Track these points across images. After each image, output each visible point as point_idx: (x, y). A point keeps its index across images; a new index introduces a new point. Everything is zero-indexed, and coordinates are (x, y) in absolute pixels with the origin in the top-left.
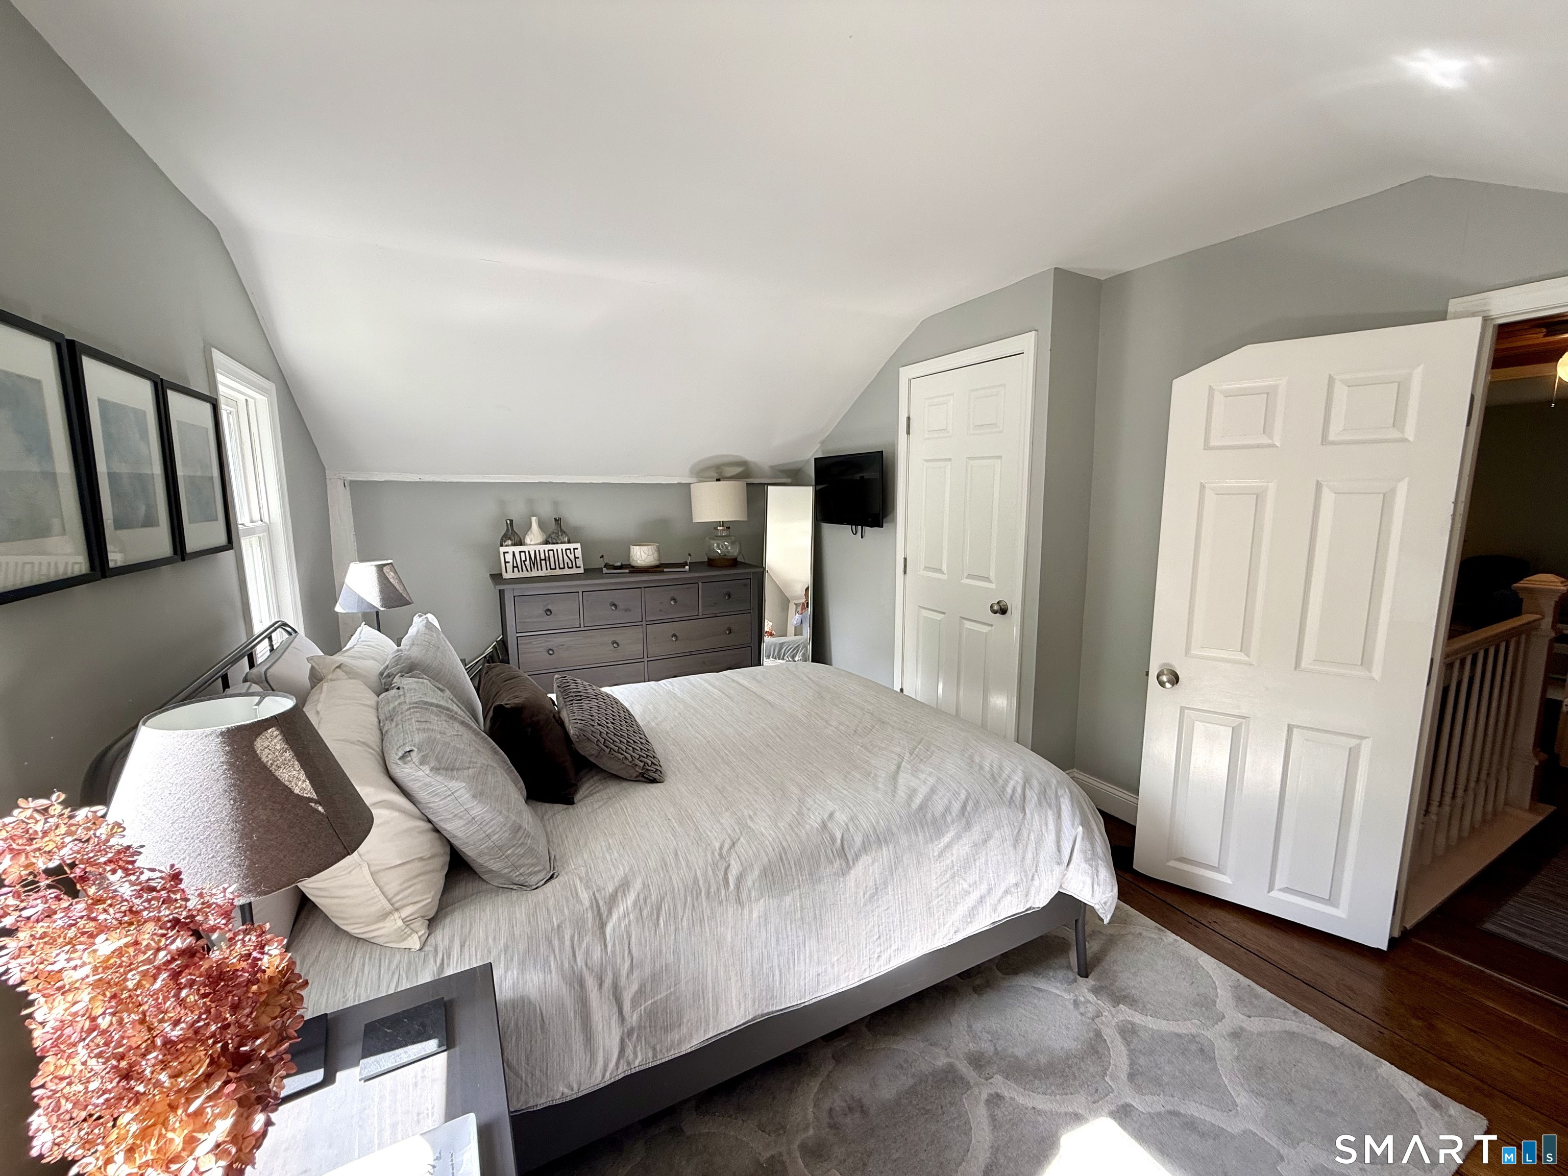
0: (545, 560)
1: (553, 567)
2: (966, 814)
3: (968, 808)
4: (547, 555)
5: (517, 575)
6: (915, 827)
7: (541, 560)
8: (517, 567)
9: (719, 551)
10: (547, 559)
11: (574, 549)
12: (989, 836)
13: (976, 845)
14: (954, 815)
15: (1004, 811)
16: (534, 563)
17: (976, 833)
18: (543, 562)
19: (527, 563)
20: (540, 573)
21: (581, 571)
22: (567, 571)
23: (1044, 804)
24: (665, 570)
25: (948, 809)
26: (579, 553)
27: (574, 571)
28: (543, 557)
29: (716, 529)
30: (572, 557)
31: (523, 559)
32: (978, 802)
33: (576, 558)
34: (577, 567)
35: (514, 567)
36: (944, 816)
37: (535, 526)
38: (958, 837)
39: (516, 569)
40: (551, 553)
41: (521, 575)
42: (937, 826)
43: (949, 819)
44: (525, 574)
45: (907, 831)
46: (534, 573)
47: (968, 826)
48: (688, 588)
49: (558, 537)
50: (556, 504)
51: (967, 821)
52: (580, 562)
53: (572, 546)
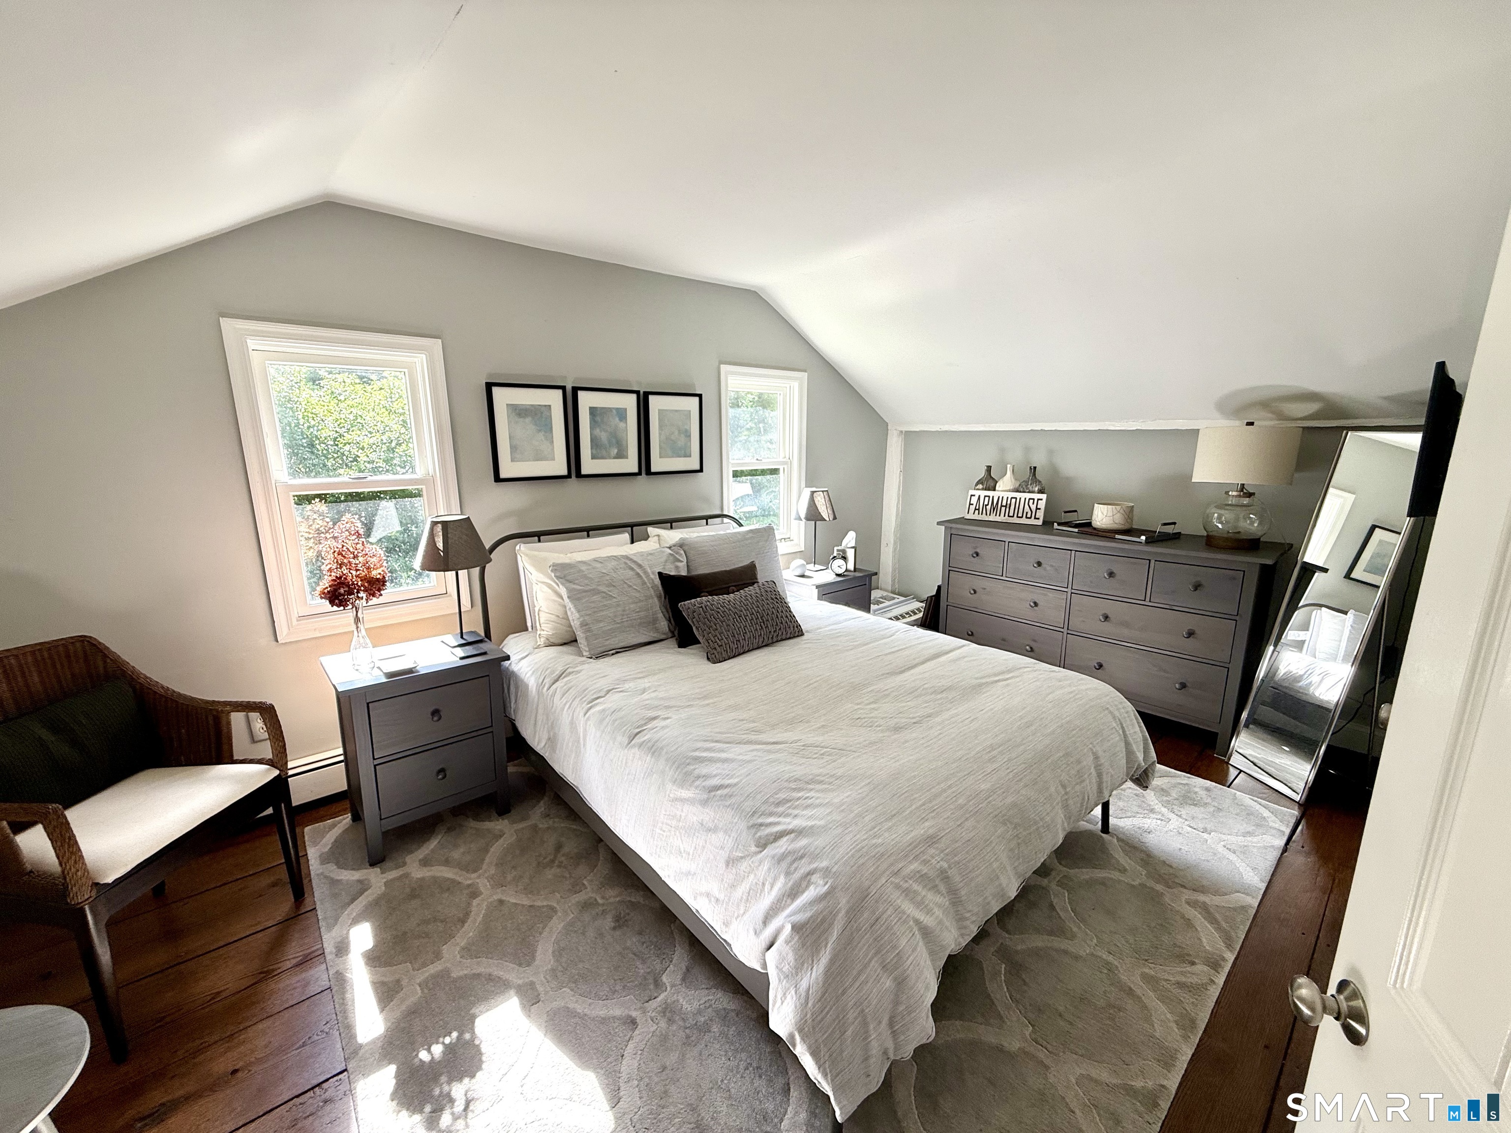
0: (1006, 506)
1: (1011, 514)
2: (713, 793)
3: (719, 792)
4: (1009, 502)
5: (976, 516)
6: (674, 763)
7: (1002, 506)
8: (979, 509)
9: (1220, 526)
10: (1008, 506)
11: (1038, 500)
12: (714, 830)
13: (702, 825)
14: (704, 784)
15: (743, 825)
16: (994, 508)
17: (706, 815)
18: (1003, 508)
19: (989, 507)
20: (998, 519)
21: (1040, 522)
22: (1024, 521)
23: (784, 865)
24: (1117, 536)
25: (706, 777)
26: (1042, 505)
27: (1032, 522)
28: (1004, 504)
29: (1227, 493)
30: (1033, 507)
31: (986, 503)
32: (731, 796)
33: (1037, 509)
34: (1035, 518)
35: (976, 509)
36: (698, 777)
37: (1009, 473)
38: (691, 801)
39: (977, 511)
40: (1014, 500)
41: (980, 517)
42: (686, 778)
43: (697, 783)
44: (984, 517)
45: (667, 760)
46: (992, 518)
47: (705, 803)
48: (1135, 563)
49: (1026, 486)
50: (1051, 452)
51: (708, 799)
52: (1041, 514)
53: (1036, 496)
